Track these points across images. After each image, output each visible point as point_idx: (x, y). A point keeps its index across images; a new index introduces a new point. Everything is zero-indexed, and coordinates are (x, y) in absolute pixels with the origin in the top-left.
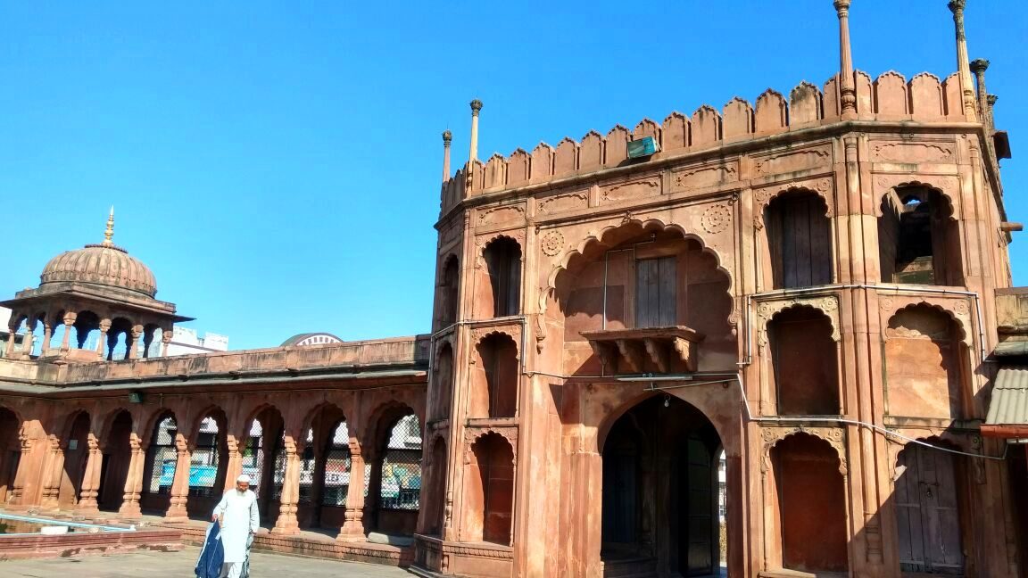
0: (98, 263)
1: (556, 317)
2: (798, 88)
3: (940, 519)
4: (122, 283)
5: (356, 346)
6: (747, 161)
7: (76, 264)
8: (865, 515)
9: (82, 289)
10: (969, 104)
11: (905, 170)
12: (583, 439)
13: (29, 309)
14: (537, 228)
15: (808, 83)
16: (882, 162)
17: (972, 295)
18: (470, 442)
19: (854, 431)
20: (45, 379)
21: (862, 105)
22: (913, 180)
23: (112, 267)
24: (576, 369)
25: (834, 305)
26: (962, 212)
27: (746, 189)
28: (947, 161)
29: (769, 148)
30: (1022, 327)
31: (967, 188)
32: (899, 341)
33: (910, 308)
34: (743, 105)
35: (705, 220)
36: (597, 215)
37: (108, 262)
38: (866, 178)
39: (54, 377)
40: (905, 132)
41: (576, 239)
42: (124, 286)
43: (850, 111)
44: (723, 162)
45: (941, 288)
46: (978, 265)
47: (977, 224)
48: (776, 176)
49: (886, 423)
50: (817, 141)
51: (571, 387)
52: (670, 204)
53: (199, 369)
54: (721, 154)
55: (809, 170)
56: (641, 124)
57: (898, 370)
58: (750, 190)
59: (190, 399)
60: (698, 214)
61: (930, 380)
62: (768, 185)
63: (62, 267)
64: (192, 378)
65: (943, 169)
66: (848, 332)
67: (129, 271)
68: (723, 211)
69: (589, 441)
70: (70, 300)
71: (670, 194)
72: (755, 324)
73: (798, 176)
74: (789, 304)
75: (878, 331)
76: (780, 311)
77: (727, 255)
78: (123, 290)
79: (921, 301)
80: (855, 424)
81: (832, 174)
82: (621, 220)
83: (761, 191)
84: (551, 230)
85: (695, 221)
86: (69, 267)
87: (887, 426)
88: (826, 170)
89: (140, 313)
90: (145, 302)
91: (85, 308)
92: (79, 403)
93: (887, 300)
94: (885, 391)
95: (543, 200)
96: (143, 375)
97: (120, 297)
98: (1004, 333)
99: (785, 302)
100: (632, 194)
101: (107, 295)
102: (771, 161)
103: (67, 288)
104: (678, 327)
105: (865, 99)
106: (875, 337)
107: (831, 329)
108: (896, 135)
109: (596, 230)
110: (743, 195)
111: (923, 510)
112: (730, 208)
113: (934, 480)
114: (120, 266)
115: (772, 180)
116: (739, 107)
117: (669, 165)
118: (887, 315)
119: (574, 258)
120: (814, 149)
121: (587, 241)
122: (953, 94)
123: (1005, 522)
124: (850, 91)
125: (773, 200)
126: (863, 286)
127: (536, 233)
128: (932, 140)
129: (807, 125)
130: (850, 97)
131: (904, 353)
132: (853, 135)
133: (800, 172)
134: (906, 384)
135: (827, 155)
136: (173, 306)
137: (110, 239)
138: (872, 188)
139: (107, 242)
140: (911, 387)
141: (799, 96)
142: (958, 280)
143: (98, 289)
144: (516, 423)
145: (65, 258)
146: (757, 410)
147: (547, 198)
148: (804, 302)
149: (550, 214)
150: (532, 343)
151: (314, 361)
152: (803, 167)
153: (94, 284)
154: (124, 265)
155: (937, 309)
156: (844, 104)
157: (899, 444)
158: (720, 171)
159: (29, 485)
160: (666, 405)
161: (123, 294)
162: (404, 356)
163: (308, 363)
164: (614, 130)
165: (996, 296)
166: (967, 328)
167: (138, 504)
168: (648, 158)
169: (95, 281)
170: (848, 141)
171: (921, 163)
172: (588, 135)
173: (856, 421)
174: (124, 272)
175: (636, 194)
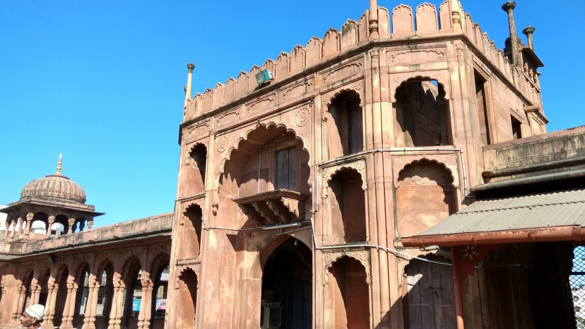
0: (48, 185)
1: (231, 192)
2: (346, 24)
3: (444, 314)
4: (62, 196)
5: (146, 221)
6: (318, 76)
7: (36, 186)
8: (381, 312)
9: (37, 200)
10: (456, 21)
11: (412, 69)
12: (246, 270)
13: (15, 213)
14: (215, 136)
15: (351, 20)
16: (396, 65)
17: (458, 151)
18: (178, 275)
19: (374, 252)
20: (15, 251)
21: (383, 29)
22: (417, 75)
23: (56, 187)
24: (243, 224)
25: (364, 166)
26: (451, 94)
27: (317, 95)
28: (440, 60)
29: (329, 66)
30: (498, 172)
31: (455, 77)
32: (412, 187)
33: (415, 163)
34: (317, 41)
35: (297, 119)
36: (244, 123)
37: (54, 184)
38: (385, 78)
39: (20, 250)
40: (411, 43)
41: (233, 141)
42: (63, 197)
43: (374, 34)
44: (306, 80)
45: (436, 148)
46: (462, 129)
47: (462, 101)
48: (333, 84)
49: (396, 245)
50: (355, 57)
51: (240, 236)
52: (279, 111)
53: (80, 240)
54: (304, 74)
55: (350, 77)
56: (266, 63)
57: (411, 208)
58: (320, 96)
59: (75, 258)
60: (294, 116)
61: (435, 214)
62: (329, 91)
63: (29, 189)
64: (76, 245)
65: (438, 66)
66: (371, 183)
67: (66, 189)
68: (306, 111)
69: (249, 271)
70: (30, 206)
71: (279, 105)
72: (320, 184)
73: (345, 82)
74: (339, 168)
75: (391, 181)
76: (334, 173)
77: (308, 140)
78: (62, 199)
79: (423, 158)
80: (375, 247)
81: (363, 78)
82: (256, 124)
83: (326, 95)
84: (222, 136)
85: (292, 121)
86: (32, 188)
87: (397, 248)
88: (359, 75)
89: (72, 212)
90: (77, 206)
91: (39, 210)
92: (30, 265)
93: (398, 159)
94: (395, 223)
95: (218, 118)
96: (56, 246)
97: (61, 203)
98: (487, 176)
99: (337, 167)
100: (261, 108)
101: (52, 202)
102: (332, 74)
103: (29, 200)
104: (281, 190)
105: (384, 25)
106: (389, 185)
107: (361, 182)
108: (405, 46)
109: (243, 134)
110: (316, 99)
111: (431, 308)
112: (309, 109)
113: (439, 286)
114: (61, 186)
115: (331, 87)
116: (315, 43)
117: (278, 86)
118: (397, 170)
119: (234, 153)
120: (353, 63)
121: (239, 141)
122: (445, 15)
123: (482, 314)
124: (374, 21)
125: (333, 100)
126: (381, 150)
127: (215, 139)
128: (431, 47)
129: (349, 48)
130: (374, 25)
131: (417, 195)
132: (375, 49)
133: (346, 79)
134: (418, 218)
135: (361, 65)
136: (93, 207)
137: (60, 172)
138: (389, 83)
139: (58, 173)
140: (421, 220)
141: (346, 30)
142: (448, 141)
143: (46, 199)
144: (199, 261)
145: (32, 184)
146: (321, 242)
147: (220, 117)
148: (347, 166)
149: (221, 126)
150: (210, 209)
151: (127, 232)
152: (347, 76)
153: (46, 197)
154: (63, 185)
155: (434, 163)
156: (371, 30)
157: (406, 260)
158: (305, 85)
159: (5, 312)
160: (295, 244)
161: (62, 201)
162: (168, 224)
163: (125, 233)
164: (252, 69)
165: (483, 151)
166: (455, 174)
167: (52, 322)
168: (269, 83)
169: (46, 195)
170: (372, 54)
171: (423, 63)
172: (240, 75)
173: (376, 245)
174: (63, 189)
175: (263, 107)
